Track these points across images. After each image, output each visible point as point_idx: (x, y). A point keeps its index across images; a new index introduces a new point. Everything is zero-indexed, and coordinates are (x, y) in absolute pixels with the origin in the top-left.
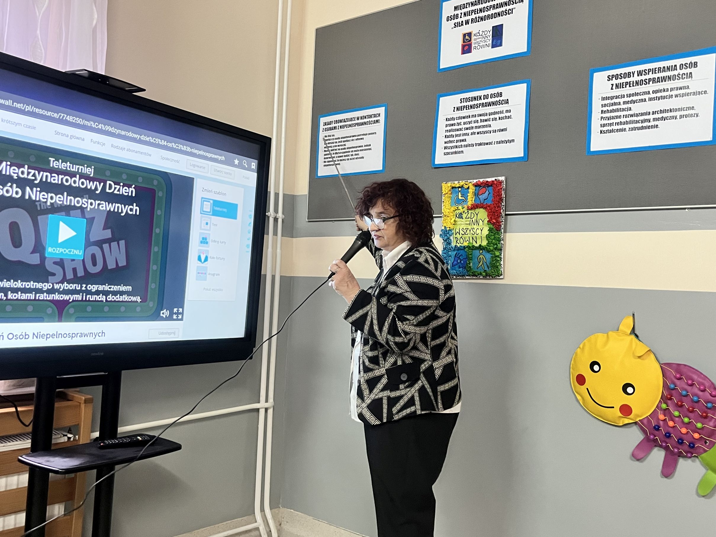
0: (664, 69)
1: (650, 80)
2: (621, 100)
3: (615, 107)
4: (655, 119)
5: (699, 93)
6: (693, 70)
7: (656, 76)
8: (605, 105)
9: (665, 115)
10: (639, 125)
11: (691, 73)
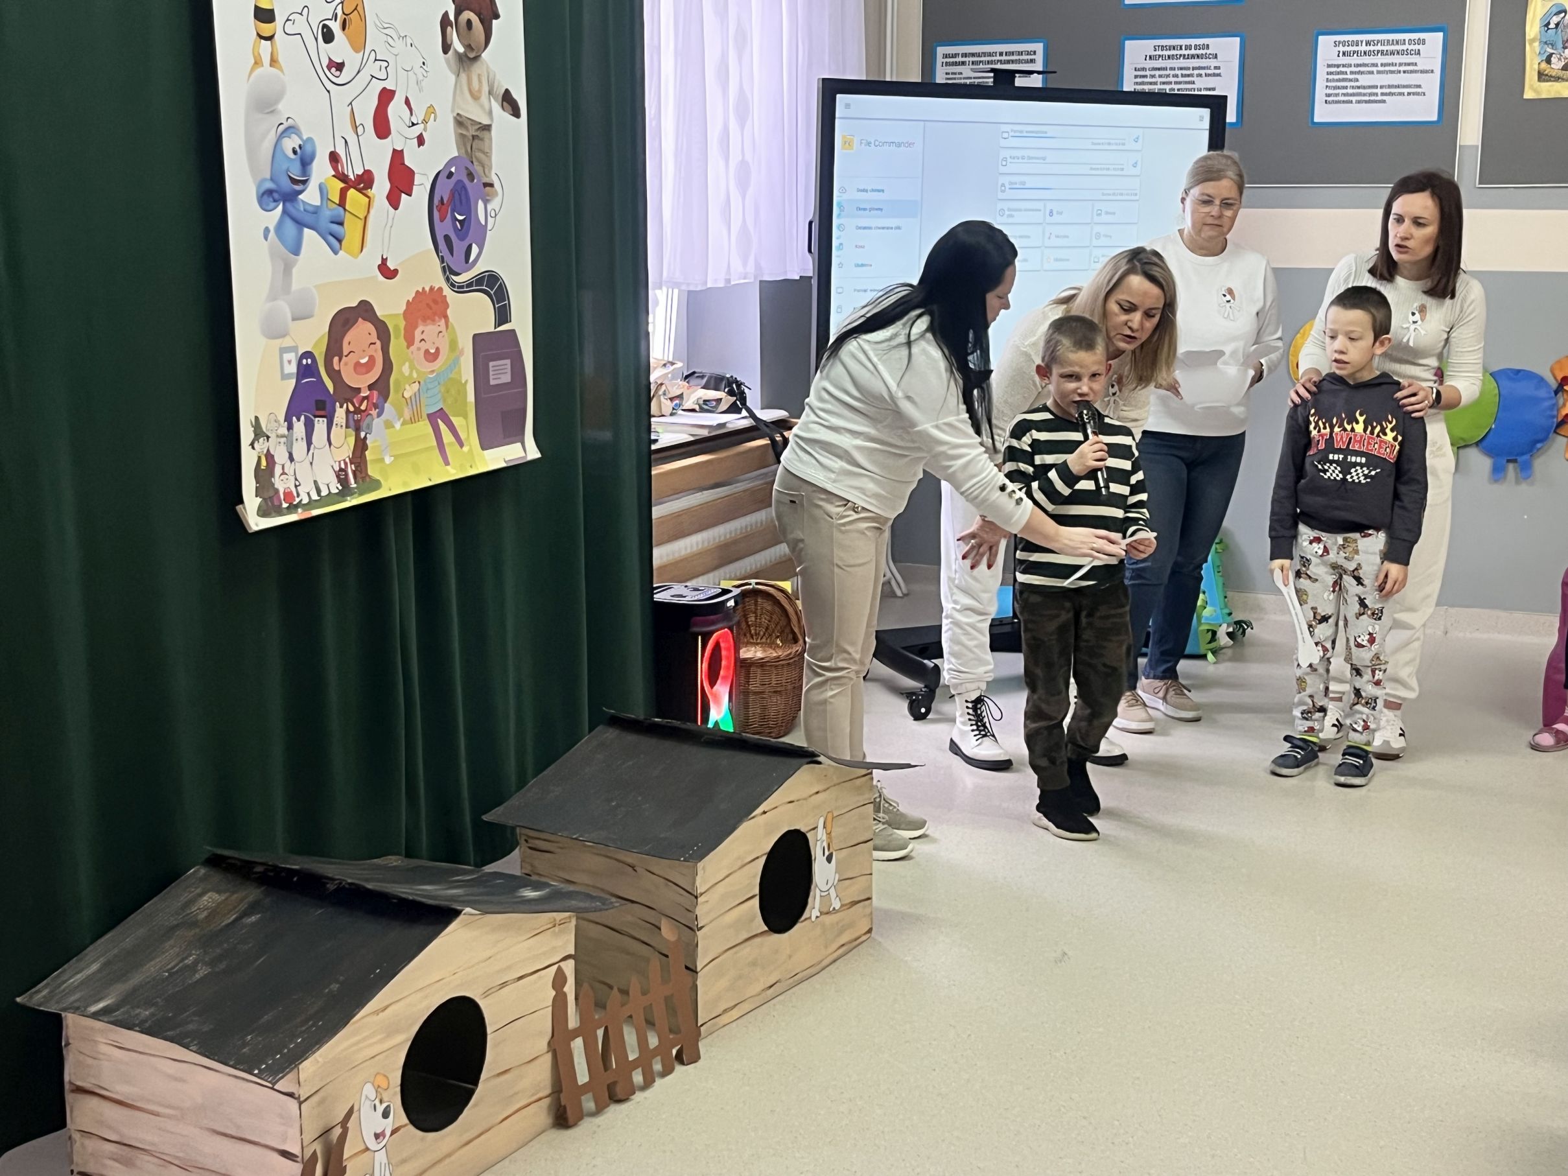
0: (1393, 43)
1: (1378, 51)
2: (1348, 70)
3: (1341, 77)
4: (1382, 94)
5: (1426, 72)
6: (1420, 47)
7: (1385, 48)
8: (1331, 73)
9: (1393, 90)
10: (1367, 98)
11: (1419, 50)
